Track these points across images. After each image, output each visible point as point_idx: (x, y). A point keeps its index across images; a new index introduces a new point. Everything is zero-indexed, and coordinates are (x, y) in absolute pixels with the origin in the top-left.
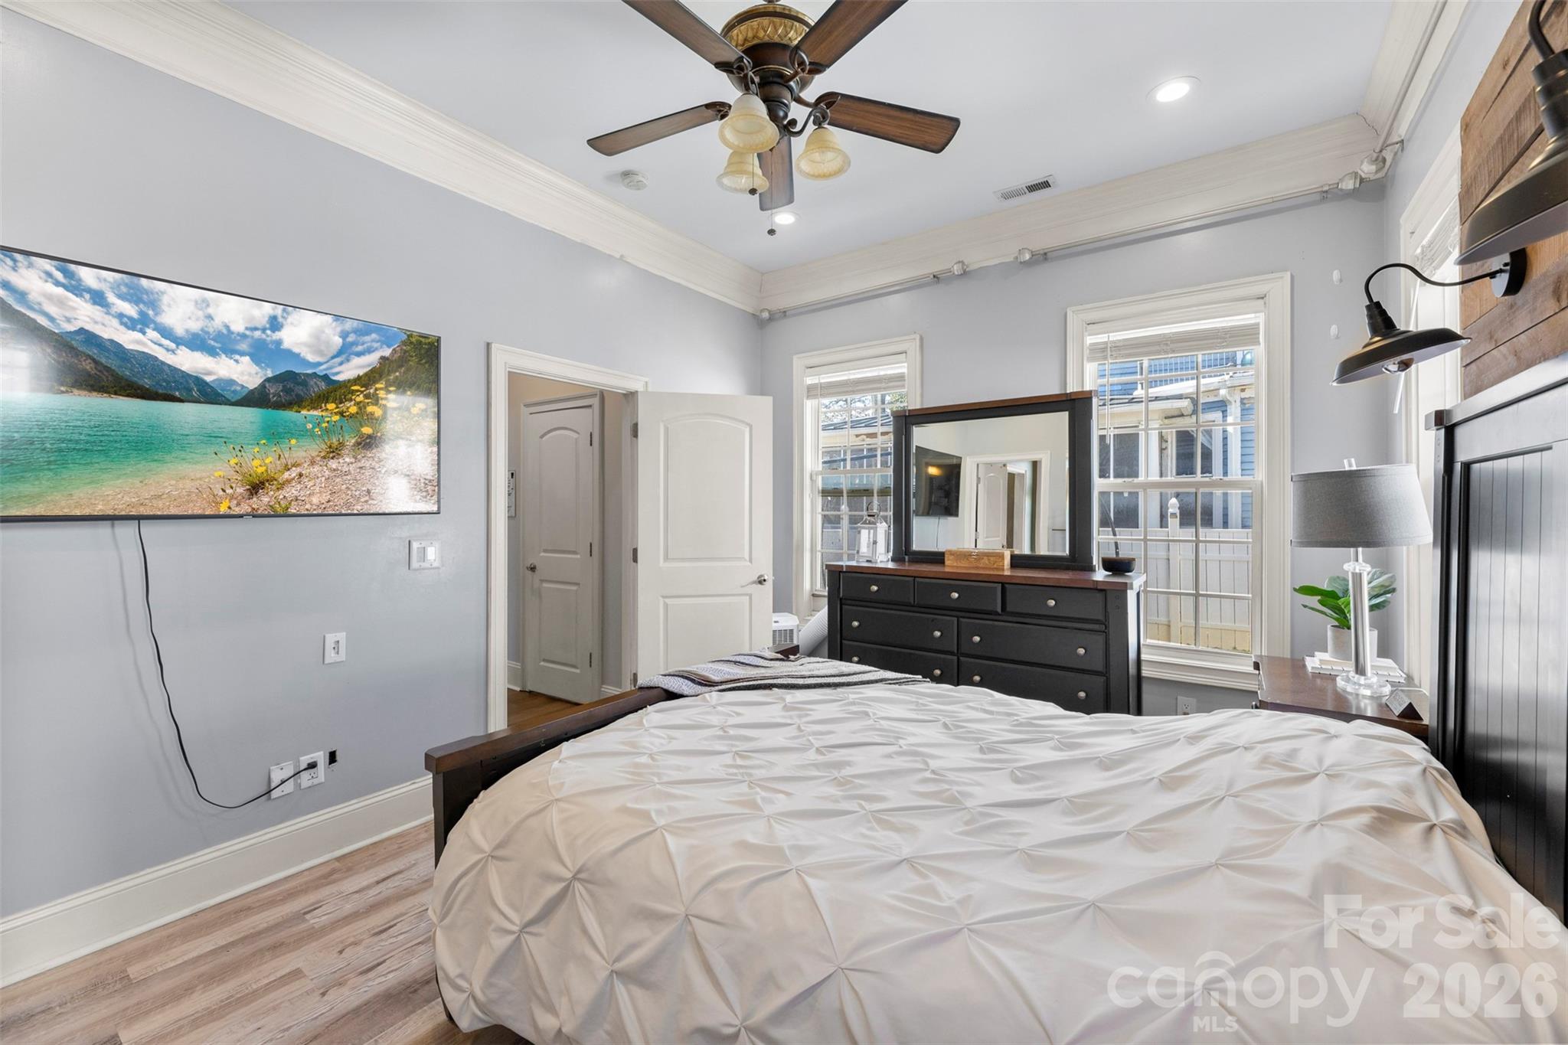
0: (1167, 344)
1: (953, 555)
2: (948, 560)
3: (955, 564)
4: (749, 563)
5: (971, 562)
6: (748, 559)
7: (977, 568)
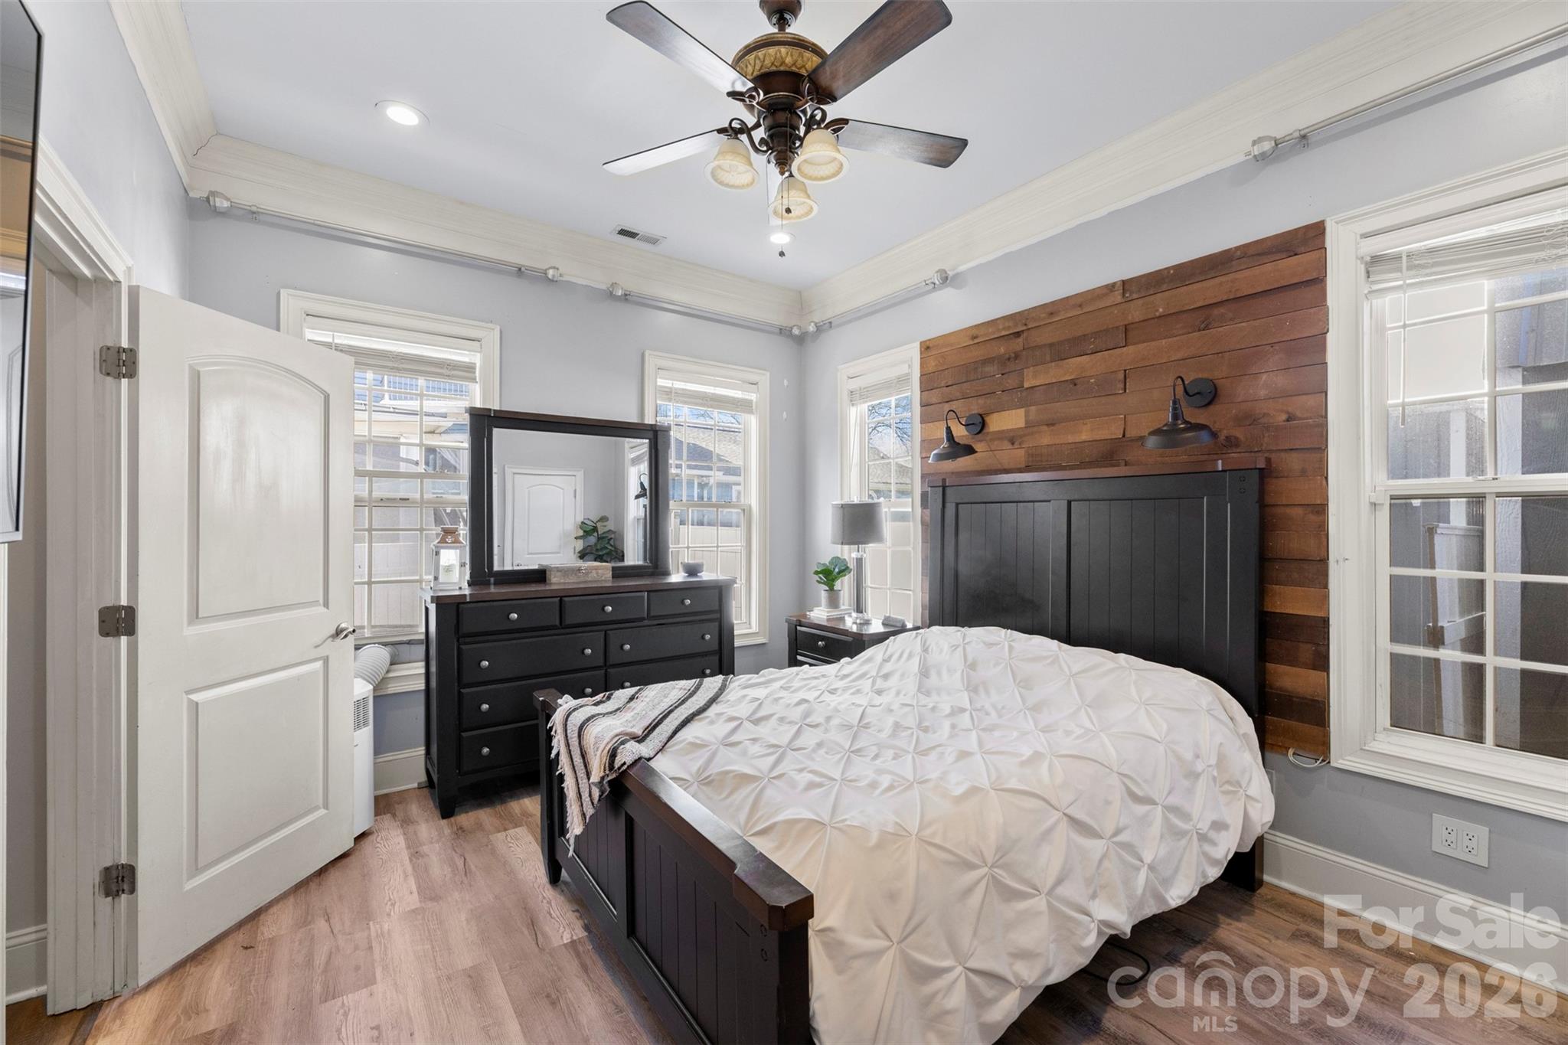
0: (707, 400)
1: (561, 571)
2: (554, 577)
3: (562, 581)
4: (322, 609)
5: (579, 577)
6: (321, 602)
7: (586, 582)
